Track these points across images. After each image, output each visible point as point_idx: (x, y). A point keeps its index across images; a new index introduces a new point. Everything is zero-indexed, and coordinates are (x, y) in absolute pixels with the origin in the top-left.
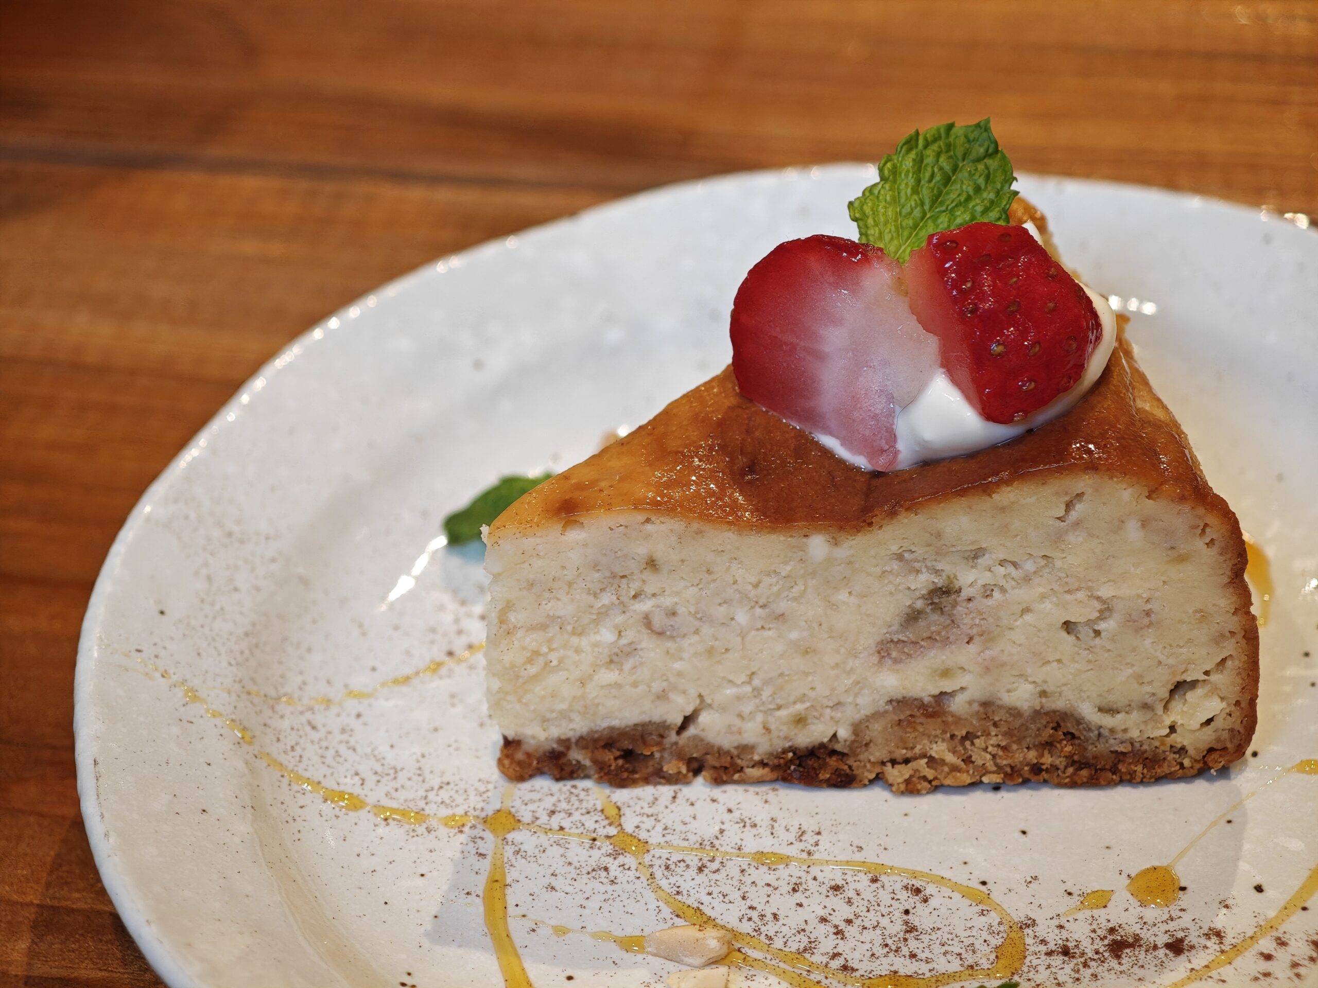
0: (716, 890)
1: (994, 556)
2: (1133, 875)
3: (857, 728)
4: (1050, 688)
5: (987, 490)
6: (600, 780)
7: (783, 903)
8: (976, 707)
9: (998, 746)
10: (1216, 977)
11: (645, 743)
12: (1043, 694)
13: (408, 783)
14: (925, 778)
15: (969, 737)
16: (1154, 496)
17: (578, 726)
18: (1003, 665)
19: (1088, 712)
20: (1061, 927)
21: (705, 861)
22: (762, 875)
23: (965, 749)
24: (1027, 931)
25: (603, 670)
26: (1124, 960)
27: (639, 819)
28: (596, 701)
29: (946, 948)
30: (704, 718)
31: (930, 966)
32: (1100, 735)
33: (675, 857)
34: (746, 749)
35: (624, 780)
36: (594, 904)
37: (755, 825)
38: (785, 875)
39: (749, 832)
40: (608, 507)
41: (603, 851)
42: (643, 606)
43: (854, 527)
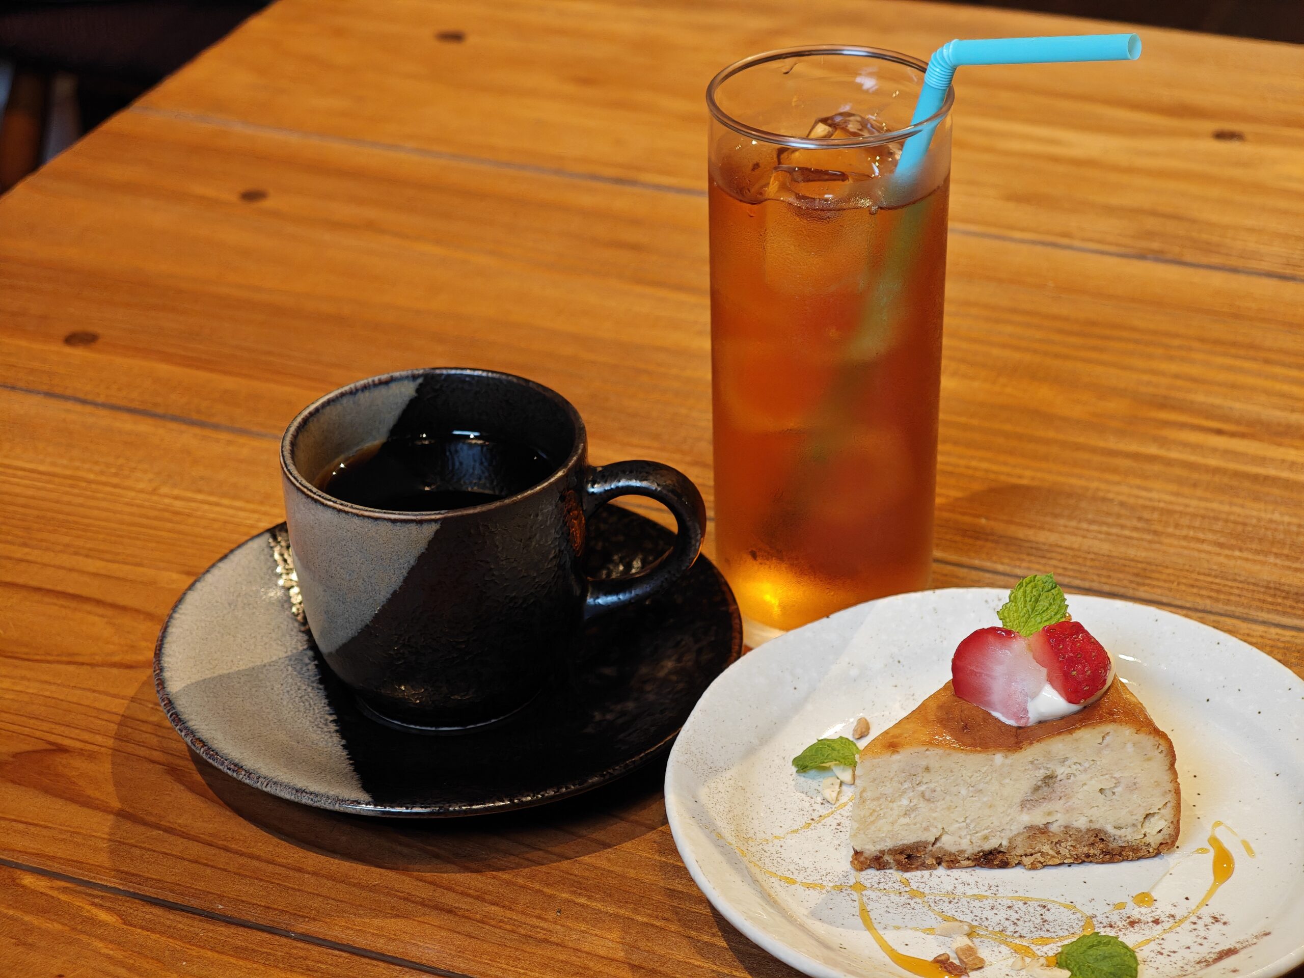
0: (959, 910)
1: (1072, 761)
2: (1134, 896)
3: (1010, 841)
4: (1094, 819)
5: (1070, 732)
6: (898, 870)
7: (989, 914)
8: (1062, 828)
9: (1072, 846)
10: (1175, 931)
11: (918, 851)
12: (1091, 821)
13: (812, 874)
14: (1040, 862)
15: (1059, 842)
16: (1139, 732)
17: (889, 844)
18: (1074, 809)
19: (1110, 829)
20: (1107, 917)
21: (951, 899)
22: (977, 903)
23: (1057, 848)
24: (1093, 919)
25: (902, 818)
26: (1136, 928)
27: (918, 884)
28: (898, 832)
29: (1061, 927)
30: (945, 838)
31: (1056, 934)
32: (1114, 839)
33: (938, 898)
34: (962, 852)
35: (908, 868)
36: (908, 917)
37: (969, 884)
38: (987, 903)
39: (967, 887)
40: (911, 744)
41: (906, 897)
42: (923, 788)
43: (1015, 750)
